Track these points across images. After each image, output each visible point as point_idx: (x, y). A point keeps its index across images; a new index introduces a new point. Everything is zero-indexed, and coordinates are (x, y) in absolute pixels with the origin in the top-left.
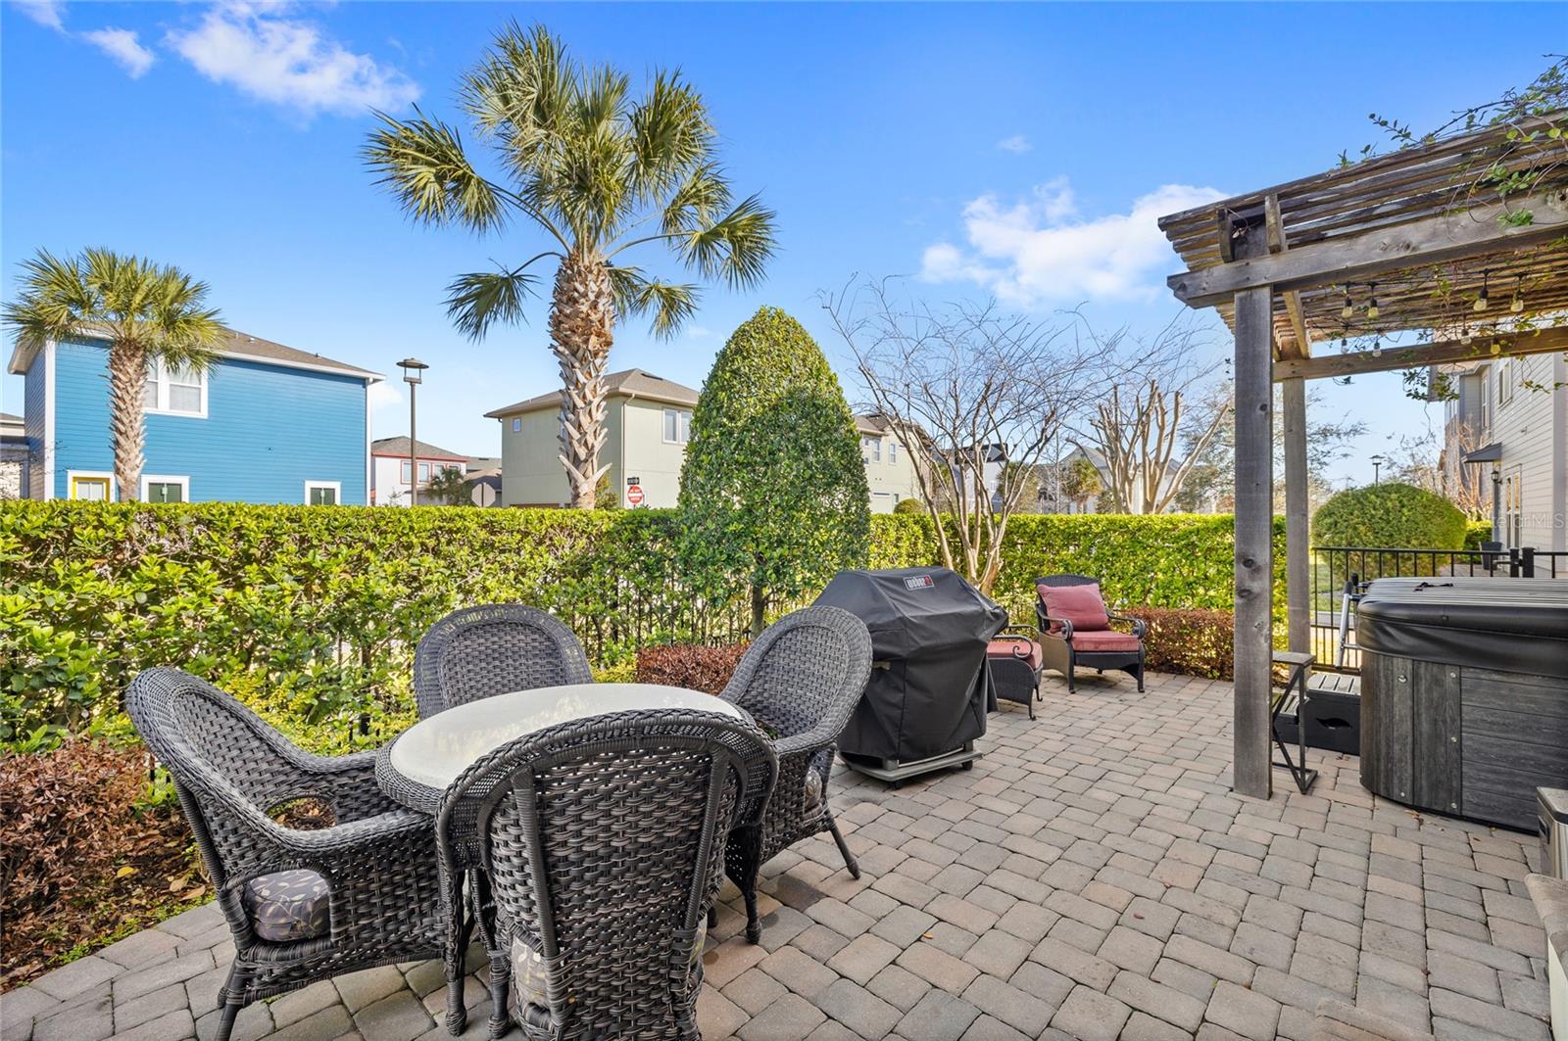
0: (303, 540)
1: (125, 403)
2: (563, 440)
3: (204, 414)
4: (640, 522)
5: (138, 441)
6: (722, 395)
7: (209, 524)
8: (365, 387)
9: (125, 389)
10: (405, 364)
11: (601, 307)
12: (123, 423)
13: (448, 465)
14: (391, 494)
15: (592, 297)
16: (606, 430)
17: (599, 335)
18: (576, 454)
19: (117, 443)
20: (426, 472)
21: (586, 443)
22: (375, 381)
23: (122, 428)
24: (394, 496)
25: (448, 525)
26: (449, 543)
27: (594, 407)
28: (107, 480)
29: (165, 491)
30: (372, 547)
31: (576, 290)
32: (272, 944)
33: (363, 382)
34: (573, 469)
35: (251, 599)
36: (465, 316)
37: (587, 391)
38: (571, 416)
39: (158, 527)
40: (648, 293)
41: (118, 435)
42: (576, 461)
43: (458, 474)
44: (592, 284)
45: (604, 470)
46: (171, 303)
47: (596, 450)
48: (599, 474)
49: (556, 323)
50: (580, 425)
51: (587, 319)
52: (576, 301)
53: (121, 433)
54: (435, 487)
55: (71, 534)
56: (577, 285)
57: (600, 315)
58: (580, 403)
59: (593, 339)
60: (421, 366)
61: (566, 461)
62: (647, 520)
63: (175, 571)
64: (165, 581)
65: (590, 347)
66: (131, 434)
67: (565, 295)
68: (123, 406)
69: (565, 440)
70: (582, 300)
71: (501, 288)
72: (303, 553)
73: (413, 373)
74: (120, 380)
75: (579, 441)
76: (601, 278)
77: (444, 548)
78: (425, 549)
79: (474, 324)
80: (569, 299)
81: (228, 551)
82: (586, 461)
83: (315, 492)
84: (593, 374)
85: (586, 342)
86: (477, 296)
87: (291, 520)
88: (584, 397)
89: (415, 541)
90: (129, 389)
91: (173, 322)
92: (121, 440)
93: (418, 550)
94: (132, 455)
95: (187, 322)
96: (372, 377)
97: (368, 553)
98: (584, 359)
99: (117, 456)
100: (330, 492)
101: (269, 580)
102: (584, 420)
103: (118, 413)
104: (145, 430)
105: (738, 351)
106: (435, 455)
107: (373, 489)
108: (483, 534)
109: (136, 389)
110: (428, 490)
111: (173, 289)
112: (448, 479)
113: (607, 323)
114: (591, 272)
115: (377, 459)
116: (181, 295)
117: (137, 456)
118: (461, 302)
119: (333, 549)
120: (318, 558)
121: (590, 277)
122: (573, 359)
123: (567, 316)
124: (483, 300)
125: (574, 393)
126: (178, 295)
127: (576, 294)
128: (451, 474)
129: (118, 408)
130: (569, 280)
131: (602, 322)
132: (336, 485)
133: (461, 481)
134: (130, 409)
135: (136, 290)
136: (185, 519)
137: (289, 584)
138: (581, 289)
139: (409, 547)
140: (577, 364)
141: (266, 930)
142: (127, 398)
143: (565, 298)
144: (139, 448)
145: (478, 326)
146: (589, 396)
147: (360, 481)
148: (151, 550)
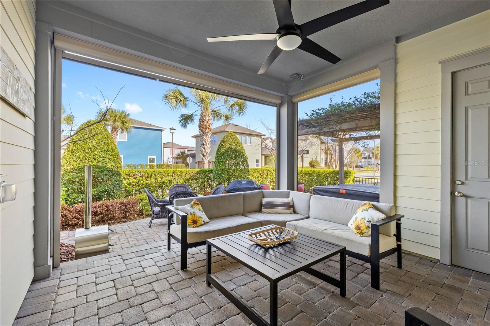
0: (155, 174)
2: (201, 151)
3: (126, 140)
4: (207, 171)
6: (220, 149)
7: (144, 172)
8: (162, 132)
10: (171, 129)
11: (209, 122)
13: (182, 150)
14: (168, 158)
15: (207, 120)
16: (210, 149)
17: (208, 129)
18: (204, 154)
20: (177, 152)
21: (206, 152)
22: (164, 130)
24: (169, 159)
25: (174, 172)
26: (175, 175)
27: (208, 144)
30: (164, 175)
31: (204, 119)
32: (155, 214)
33: (161, 130)
34: (203, 158)
35: (149, 182)
36: (182, 123)
37: (206, 140)
38: (203, 146)
39: (139, 173)
40: (221, 116)
42: (204, 156)
43: (184, 153)
44: (207, 117)
45: (210, 158)
46: (123, 119)
47: (208, 154)
48: (209, 159)
49: (200, 126)
50: (205, 148)
51: (206, 125)
52: (204, 122)
54: (179, 156)
55: (130, 174)
56: (204, 118)
57: (209, 124)
58: (205, 143)
59: (207, 129)
60: (174, 129)
61: (202, 156)
62: (208, 171)
63: (141, 178)
64: (139, 180)
65: (207, 131)
67: (202, 120)
69: (202, 151)
70: (205, 121)
71: (189, 117)
72: (155, 176)
73: (172, 131)
75: (204, 151)
76: (209, 116)
77: (174, 175)
78: (171, 176)
79: (184, 125)
80: (202, 121)
81: (146, 176)
82: (206, 156)
83: (150, 159)
84: (208, 137)
85: (206, 130)
86: (185, 119)
87: (154, 172)
88: (206, 142)
89: (170, 174)
91: (123, 123)
93: (170, 176)
95: (126, 123)
96: (163, 129)
97: (163, 176)
98: (205, 134)
100: (154, 159)
101: (151, 180)
102: (206, 147)
105: (223, 141)
106: (179, 147)
107: (163, 157)
108: (180, 173)
110: (177, 157)
111: (123, 115)
112: (182, 154)
113: (210, 126)
114: (207, 115)
115: (164, 148)
116: (125, 116)
118: (181, 120)
119: (159, 176)
120: (157, 177)
121: (207, 116)
122: (203, 134)
123: (202, 125)
124: (186, 120)
125: (203, 141)
126: (124, 117)
127: (204, 120)
128: (183, 153)
130: (203, 117)
131: (209, 126)
132: (155, 157)
133: (185, 155)
135: (116, 117)
136: (141, 172)
137: (153, 180)
138: (205, 119)
139: (169, 175)
140: (204, 135)
141: (155, 213)
143: (201, 121)
145: (185, 125)
146: (207, 142)
147: (160, 155)
148: (138, 176)
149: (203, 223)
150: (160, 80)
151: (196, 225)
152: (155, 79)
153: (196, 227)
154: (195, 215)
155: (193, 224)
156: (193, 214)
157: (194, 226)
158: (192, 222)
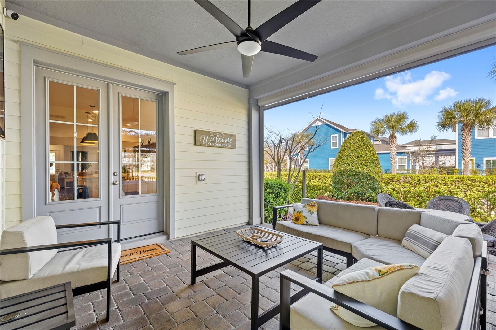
1: (465, 141)
5: (469, 151)
9: (465, 137)
12: (464, 146)
19: (463, 151)
23: (464, 148)
28: (473, 160)
29: (491, 162)
41: (463, 150)
53: (464, 149)
66: (467, 149)
68: (464, 142)
74: (464, 135)
90: (466, 137)
92: (464, 151)
94: (467, 155)
99: (463, 155)
103: (463, 144)
104: (471, 148)
109: (468, 136)
117: (469, 155)
129: (464, 143)
134: (466, 142)
142: (466, 139)
144: (469, 152)
149: (305, 223)
150: (309, 97)
151: (297, 222)
152: (306, 98)
153: (297, 224)
154: (300, 214)
155: (295, 220)
156: (299, 212)
157: (295, 222)
158: (295, 218)
